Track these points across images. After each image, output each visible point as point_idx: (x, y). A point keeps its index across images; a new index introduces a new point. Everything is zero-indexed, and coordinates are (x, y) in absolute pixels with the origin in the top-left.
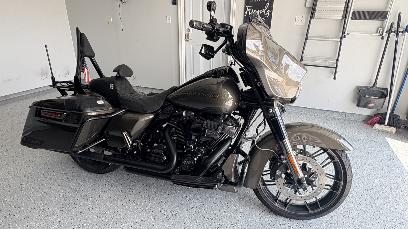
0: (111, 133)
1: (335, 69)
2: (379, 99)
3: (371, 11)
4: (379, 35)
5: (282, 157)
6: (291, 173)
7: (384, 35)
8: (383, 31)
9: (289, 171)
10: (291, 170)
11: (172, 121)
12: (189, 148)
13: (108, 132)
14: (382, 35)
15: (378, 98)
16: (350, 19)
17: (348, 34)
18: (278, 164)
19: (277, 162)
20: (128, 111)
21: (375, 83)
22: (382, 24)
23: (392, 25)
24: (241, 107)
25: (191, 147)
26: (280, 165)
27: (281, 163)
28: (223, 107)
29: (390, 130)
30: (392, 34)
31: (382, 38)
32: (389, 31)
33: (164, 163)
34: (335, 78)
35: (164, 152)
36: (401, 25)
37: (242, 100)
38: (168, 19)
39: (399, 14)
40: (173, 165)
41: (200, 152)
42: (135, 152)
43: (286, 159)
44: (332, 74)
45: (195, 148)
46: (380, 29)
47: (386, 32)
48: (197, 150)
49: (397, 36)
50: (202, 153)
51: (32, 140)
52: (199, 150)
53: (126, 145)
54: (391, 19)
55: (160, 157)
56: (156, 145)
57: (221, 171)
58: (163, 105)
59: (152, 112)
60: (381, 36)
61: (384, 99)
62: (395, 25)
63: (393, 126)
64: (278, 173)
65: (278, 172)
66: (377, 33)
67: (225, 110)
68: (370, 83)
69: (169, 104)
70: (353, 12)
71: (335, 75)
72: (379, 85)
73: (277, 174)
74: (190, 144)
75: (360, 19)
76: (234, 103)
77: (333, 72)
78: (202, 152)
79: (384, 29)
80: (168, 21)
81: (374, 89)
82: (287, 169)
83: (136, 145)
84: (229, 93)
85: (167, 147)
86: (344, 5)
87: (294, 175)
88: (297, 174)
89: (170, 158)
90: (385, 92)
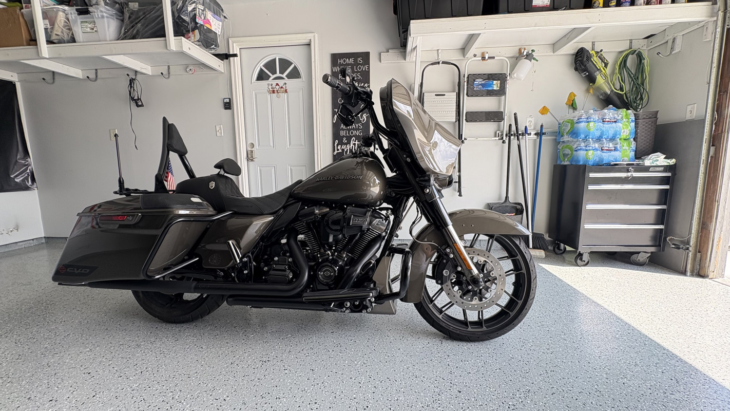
0: (209, 247)
1: (457, 184)
2: (517, 216)
3: (486, 112)
4: (499, 139)
5: (448, 250)
6: (463, 271)
7: (504, 138)
8: (502, 135)
9: (459, 269)
10: (461, 267)
11: (300, 220)
12: (325, 255)
13: (204, 246)
14: (502, 138)
15: (515, 215)
16: (464, 121)
17: (465, 139)
18: (445, 261)
19: (443, 259)
20: (236, 214)
21: (507, 197)
22: (499, 126)
23: (510, 126)
24: (389, 195)
25: (328, 254)
26: (447, 262)
27: (448, 259)
28: (368, 193)
29: (538, 254)
30: (512, 137)
31: (504, 142)
32: (509, 135)
33: (290, 282)
34: (460, 195)
35: (288, 267)
36: (519, 127)
37: (389, 188)
38: (217, 130)
39: (515, 114)
40: (303, 281)
41: (341, 259)
42: (245, 272)
43: (454, 254)
44: (455, 190)
45: (333, 255)
46: (498, 132)
47: (506, 135)
48: (336, 256)
49: (518, 139)
50: (344, 260)
51: (75, 269)
52: (340, 257)
53: (233, 261)
54: (508, 120)
55: (284, 273)
56: (276, 259)
57: (372, 283)
58: (286, 203)
59: (271, 212)
60: (502, 141)
61: (521, 215)
62: (514, 128)
63: (540, 249)
64: (447, 274)
65: (446, 272)
66: (495, 136)
67: (371, 196)
68: (500, 198)
69: (294, 201)
70: (466, 113)
71: (460, 191)
72: (511, 199)
73: (445, 275)
74: (326, 251)
75: (475, 121)
76: (380, 192)
77: (456, 188)
78: (344, 258)
79: (502, 132)
80: (217, 133)
81: (507, 204)
82: (456, 266)
83: (247, 261)
84: (375, 177)
85: (293, 260)
86: (455, 104)
87: (466, 273)
88: (470, 270)
89: (298, 275)
90: (519, 207)
